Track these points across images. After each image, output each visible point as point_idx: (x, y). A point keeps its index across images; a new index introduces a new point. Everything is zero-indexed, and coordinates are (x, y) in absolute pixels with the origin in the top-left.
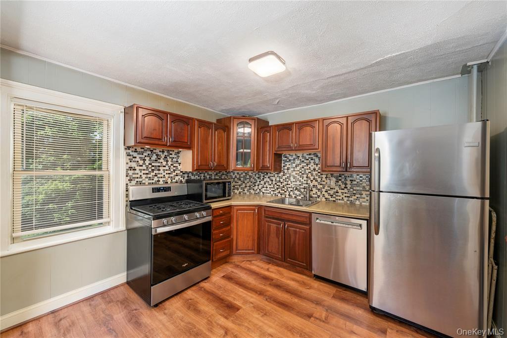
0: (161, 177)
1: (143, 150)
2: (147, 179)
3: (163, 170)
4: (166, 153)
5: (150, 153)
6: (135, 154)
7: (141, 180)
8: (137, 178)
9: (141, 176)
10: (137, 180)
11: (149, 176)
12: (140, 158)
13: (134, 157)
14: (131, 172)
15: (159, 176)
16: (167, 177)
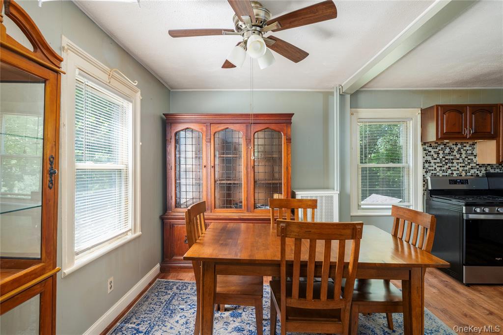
0: (455, 170)
1: (437, 145)
2: (441, 172)
3: (457, 163)
4: (459, 146)
5: (443, 146)
6: (430, 149)
7: (435, 172)
8: (432, 170)
9: (435, 168)
10: (432, 172)
11: (443, 168)
12: (434, 152)
13: (429, 152)
14: (427, 165)
15: (452, 168)
16: (461, 170)
